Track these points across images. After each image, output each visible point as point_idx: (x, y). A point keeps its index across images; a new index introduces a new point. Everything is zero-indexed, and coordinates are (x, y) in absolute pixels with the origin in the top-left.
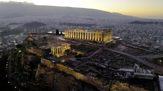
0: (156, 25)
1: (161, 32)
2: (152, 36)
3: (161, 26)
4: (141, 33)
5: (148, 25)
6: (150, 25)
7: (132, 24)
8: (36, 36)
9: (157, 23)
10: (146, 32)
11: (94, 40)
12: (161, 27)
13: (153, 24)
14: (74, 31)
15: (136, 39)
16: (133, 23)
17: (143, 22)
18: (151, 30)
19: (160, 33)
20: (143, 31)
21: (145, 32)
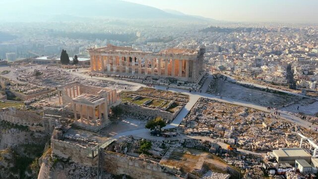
2: (250, 57)
7: (205, 34)
8: (8, 72)
9: (249, 30)
13: (243, 32)
15: (224, 64)
16: (206, 31)
17: (225, 29)
20: (231, 46)
21: (234, 48)
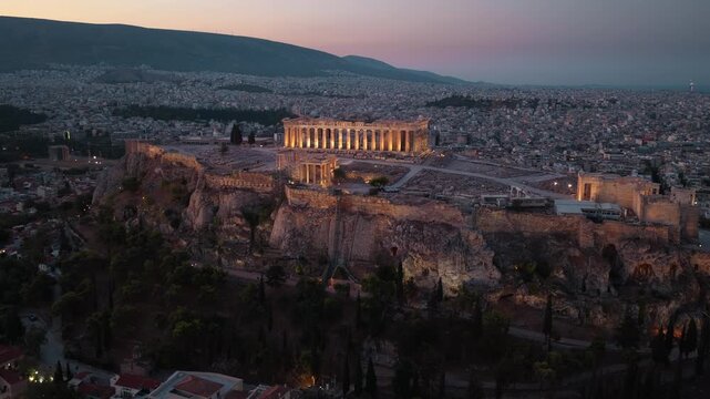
0: (530, 110)
1: (551, 136)
3: (553, 117)
4: (484, 143)
5: (503, 114)
6: (511, 114)
7: (439, 110)
9: (534, 104)
10: (499, 141)
11: (386, 148)
12: (549, 120)
13: (521, 106)
14: (319, 127)
16: (442, 104)
17: (481, 100)
18: (516, 129)
19: (548, 141)
20: (491, 134)
21: (497, 137)
